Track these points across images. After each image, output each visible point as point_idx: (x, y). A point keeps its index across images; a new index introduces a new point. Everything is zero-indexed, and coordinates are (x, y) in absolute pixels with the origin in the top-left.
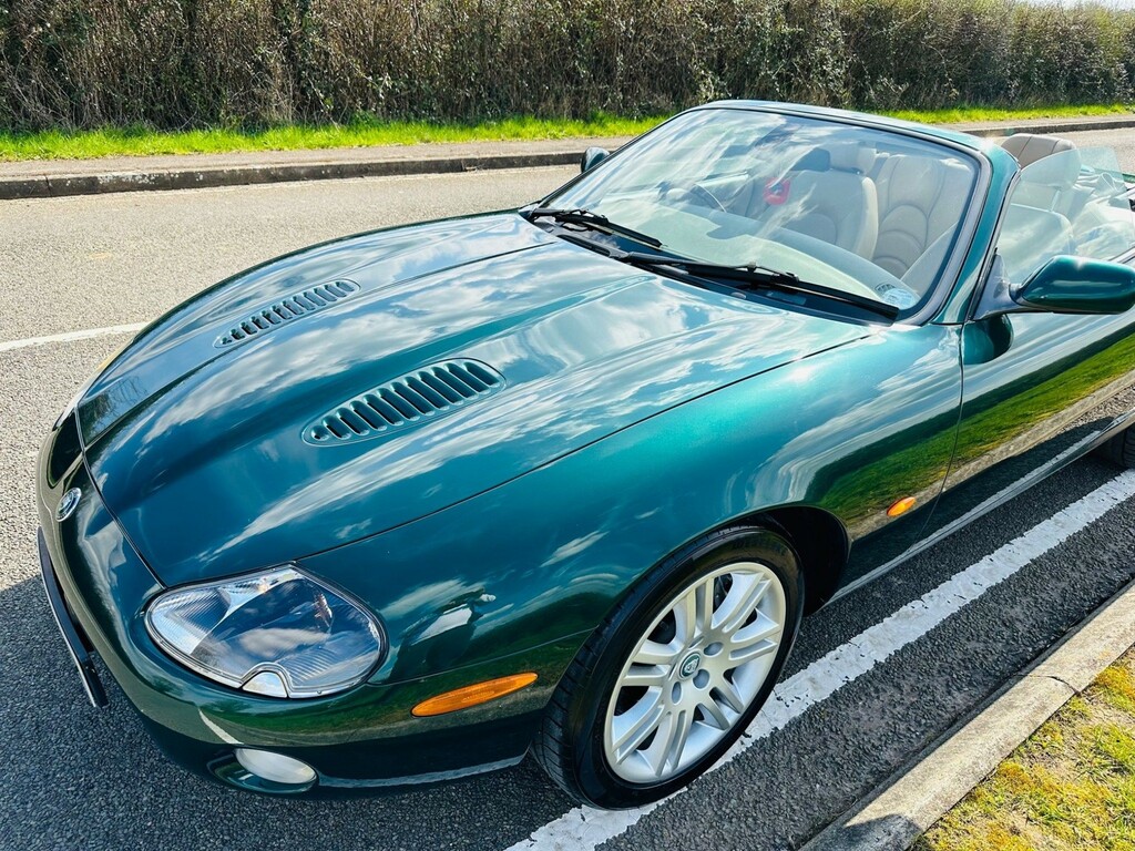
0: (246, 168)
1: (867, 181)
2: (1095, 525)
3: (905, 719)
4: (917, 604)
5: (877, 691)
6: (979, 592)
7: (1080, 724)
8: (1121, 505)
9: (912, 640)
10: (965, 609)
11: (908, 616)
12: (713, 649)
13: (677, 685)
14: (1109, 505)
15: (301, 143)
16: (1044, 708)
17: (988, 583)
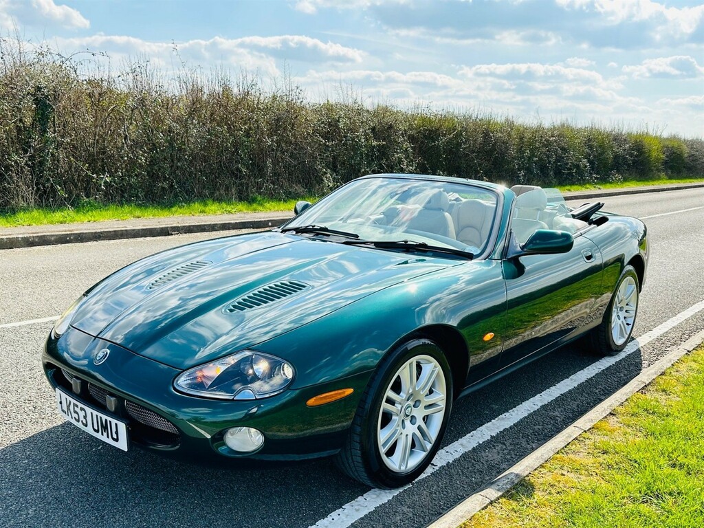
0: (11, 237)
1: (447, 214)
2: (591, 379)
3: (509, 454)
4: (507, 414)
5: (494, 446)
6: (536, 408)
7: (587, 442)
8: (603, 371)
9: (508, 427)
10: (531, 414)
11: (503, 419)
12: (417, 404)
13: (403, 421)
14: (597, 371)
15: (45, 221)
16: (570, 436)
17: (540, 404)
